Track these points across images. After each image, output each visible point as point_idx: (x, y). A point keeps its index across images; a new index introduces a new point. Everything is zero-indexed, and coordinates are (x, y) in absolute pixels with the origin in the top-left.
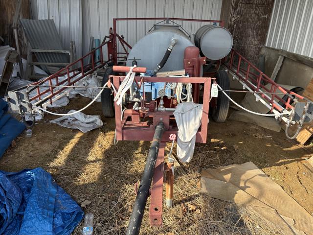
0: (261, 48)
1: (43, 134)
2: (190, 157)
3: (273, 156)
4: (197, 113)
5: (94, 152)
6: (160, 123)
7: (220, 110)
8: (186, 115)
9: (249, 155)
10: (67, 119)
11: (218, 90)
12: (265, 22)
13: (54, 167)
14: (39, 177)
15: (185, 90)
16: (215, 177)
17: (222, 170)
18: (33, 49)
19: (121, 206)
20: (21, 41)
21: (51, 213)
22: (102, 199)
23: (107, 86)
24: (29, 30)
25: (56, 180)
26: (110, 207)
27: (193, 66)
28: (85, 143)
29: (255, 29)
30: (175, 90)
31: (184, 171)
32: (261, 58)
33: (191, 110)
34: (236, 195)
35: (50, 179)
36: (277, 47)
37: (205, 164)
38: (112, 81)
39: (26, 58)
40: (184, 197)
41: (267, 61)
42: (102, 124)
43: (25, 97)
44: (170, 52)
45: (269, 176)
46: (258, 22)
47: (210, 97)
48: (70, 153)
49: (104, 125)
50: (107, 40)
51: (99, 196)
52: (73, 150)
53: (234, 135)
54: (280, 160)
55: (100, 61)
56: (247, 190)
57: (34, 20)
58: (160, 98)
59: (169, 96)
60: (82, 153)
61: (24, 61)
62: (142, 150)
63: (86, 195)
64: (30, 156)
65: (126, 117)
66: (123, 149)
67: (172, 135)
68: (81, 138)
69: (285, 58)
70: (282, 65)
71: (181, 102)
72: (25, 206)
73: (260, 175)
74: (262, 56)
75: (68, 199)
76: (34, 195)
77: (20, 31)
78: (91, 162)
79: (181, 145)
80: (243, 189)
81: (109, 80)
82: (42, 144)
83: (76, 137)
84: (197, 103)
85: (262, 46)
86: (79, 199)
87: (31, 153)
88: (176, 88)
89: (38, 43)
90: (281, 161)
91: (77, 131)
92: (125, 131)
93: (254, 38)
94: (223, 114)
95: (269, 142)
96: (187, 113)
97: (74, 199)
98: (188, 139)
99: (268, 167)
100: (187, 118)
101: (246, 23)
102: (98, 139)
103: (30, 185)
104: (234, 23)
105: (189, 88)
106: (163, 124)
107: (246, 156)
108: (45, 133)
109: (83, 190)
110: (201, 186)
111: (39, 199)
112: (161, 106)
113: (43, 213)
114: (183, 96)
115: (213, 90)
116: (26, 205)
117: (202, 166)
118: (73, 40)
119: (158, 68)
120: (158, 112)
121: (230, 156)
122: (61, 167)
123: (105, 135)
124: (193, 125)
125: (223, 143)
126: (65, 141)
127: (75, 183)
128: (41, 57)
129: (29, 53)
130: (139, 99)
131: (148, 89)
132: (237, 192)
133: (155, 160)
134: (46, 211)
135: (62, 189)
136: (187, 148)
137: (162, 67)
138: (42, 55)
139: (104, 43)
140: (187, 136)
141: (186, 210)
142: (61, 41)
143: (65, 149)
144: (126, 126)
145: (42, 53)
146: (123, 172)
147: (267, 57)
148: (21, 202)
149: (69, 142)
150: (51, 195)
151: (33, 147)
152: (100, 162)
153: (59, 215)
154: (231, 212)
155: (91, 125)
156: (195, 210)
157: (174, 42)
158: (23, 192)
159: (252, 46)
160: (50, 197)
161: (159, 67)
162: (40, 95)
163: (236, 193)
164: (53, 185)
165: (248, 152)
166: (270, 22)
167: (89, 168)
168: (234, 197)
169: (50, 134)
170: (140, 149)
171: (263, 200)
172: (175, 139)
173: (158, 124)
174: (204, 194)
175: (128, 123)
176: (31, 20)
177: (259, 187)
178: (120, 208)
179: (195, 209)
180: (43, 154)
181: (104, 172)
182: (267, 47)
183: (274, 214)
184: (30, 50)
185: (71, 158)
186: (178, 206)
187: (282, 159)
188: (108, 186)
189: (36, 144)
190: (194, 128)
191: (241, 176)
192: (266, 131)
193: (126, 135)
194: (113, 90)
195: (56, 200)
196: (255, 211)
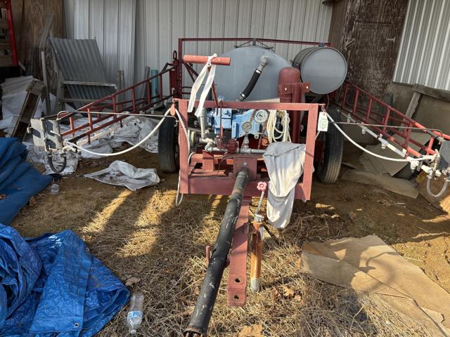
0: (387, 84)
1: (75, 192)
2: (285, 221)
3: (408, 228)
4: (297, 156)
5: (146, 216)
6: (243, 169)
7: (329, 165)
8: (281, 160)
9: (372, 225)
10: (109, 174)
11: (327, 122)
12: (392, 48)
13: (89, 234)
14: (68, 243)
15: (280, 124)
16: (321, 254)
17: (332, 244)
18: (65, 80)
19: (185, 286)
20: (49, 70)
21: (82, 290)
22: (156, 277)
23: (169, 114)
24: (61, 53)
25: (91, 250)
26: (168, 287)
27: (292, 94)
28: (135, 203)
29: (378, 58)
30: (266, 125)
31: (276, 244)
32: (386, 98)
33: (288, 152)
34: (355, 278)
35: (82, 247)
36: (411, 81)
37: (307, 236)
38: (177, 107)
39: (55, 94)
40: (277, 278)
41: (396, 102)
42: (158, 181)
43: (54, 127)
44: (259, 75)
45: (402, 255)
46: (383, 48)
47: (317, 131)
48: (111, 216)
49: (160, 182)
50: (169, 67)
51: (151, 272)
52: (116, 212)
53: (349, 200)
54: (418, 234)
55: (158, 97)
56: (370, 271)
57: (70, 41)
58: (244, 137)
59: (256, 134)
60: (129, 217)
61: (52, 97)
62: (215, 215)
63: (133, 270)
64: (55, 219)
65: (195, 164)
66: (188, 212)
67: (261, 183)
68: (128, 197)
69: (422, 95)
70: (418, 106)
71: (273, 141)
72: (44, 280)
73: (389, 253)
74: (388, 95)
75: (108, 275)
76: (58, 265)
77: (48, 57)
78: (142, 228)
79: (272, 203)
80: (365, 270)
81: (173, 105)
82: (72, 204)
83: (120, 196)
84: (296, 142)
85: (388, 81)
86: (123, 275)
87: (57, 215)
88: (267, 121)
89: (73, 73)
90: (420, 235)
91: (123, 188)
92: (192, 180)
93: (376, 69)
94: (334, 171)
95: (401, 211)
96: (283, 156)
97: (116, 275)
98: (284, 193)
99: (401, 243)
100: (283, 163)
101: (365, 49)
102: (153, 199)
103: (54, 253)
104: (348, 49)
105: (286, 121)
106: (248, 171)
107: (367, 227)
108: (78, 191)
109: (130, 263)
110: (302, 264)
111: (66, 271)
112: (245, 146)
113: (71, 290)
114: (276, 134)
115: (322, 122)
116: (46, 279)
117: (302, 239)
118: (121, 69)
119: (241, 98)
120: (240, 155)
121: (343, 227)
122: (97, 234)
123: (163, 195)
124: (290, 172)
125: (333, 210)
126: (105, 200)
127: (118, 254)
128: (76, 90)
129: (59, 86)
130: (213, 139)
131: (226, 124)
132: (356, 274)
133: (235, 216)
134: (75, 287)
135: (99, 261)
136: (283, 207)
137: (247, 96)
138: (77, 89)
139: (165, 70)
140: (282, 189)
141: (279, 295)
142: (105, 70)
143: (105, 211)
144: (193, 175)
145: (78, 85)
146: (188, 242)
147: (395, 97)
148: (39, 274)
149: (110, 202)
150: (83, 267)
151: (59, 207)
152: (155, 229)
153: (94, 294)
154: (346, 302)
155: (144, 182)
156: (294, 297)
157: (265, 61)
158: (43, 261)
159: (374, 80)
160: (82, 270)
161: (243, 95)
162: (75, 130)
163: (355, 276)
164: (87, 255)
165: (370, 222)
166: (399, 47)
167: (139, 236)
168: (351, 281)
169: (84, 192)
170: (212, 214)
171: (395, 286)
172: (265, 188)
173: (241, 170)
174: (306, 275)
175: (197, 170)
176: (65, 40)
177: (389, 268)
178: (183, 288)
179: (292, 293)
180: (74, 216)
181: (160, 241)
182: (395, 83)
183: (413, 305)
184: (61, 81)
185: (113, 222)
186: (267, 289)
187: (421, 233)
188: (166, 259)
189: (65, 204)
190: (292, 177)
191: (360, 254)
192: (396, 197)
193: (194, 185)
194: (178, 120)
195: (90, 276)
196: (382, 301)
